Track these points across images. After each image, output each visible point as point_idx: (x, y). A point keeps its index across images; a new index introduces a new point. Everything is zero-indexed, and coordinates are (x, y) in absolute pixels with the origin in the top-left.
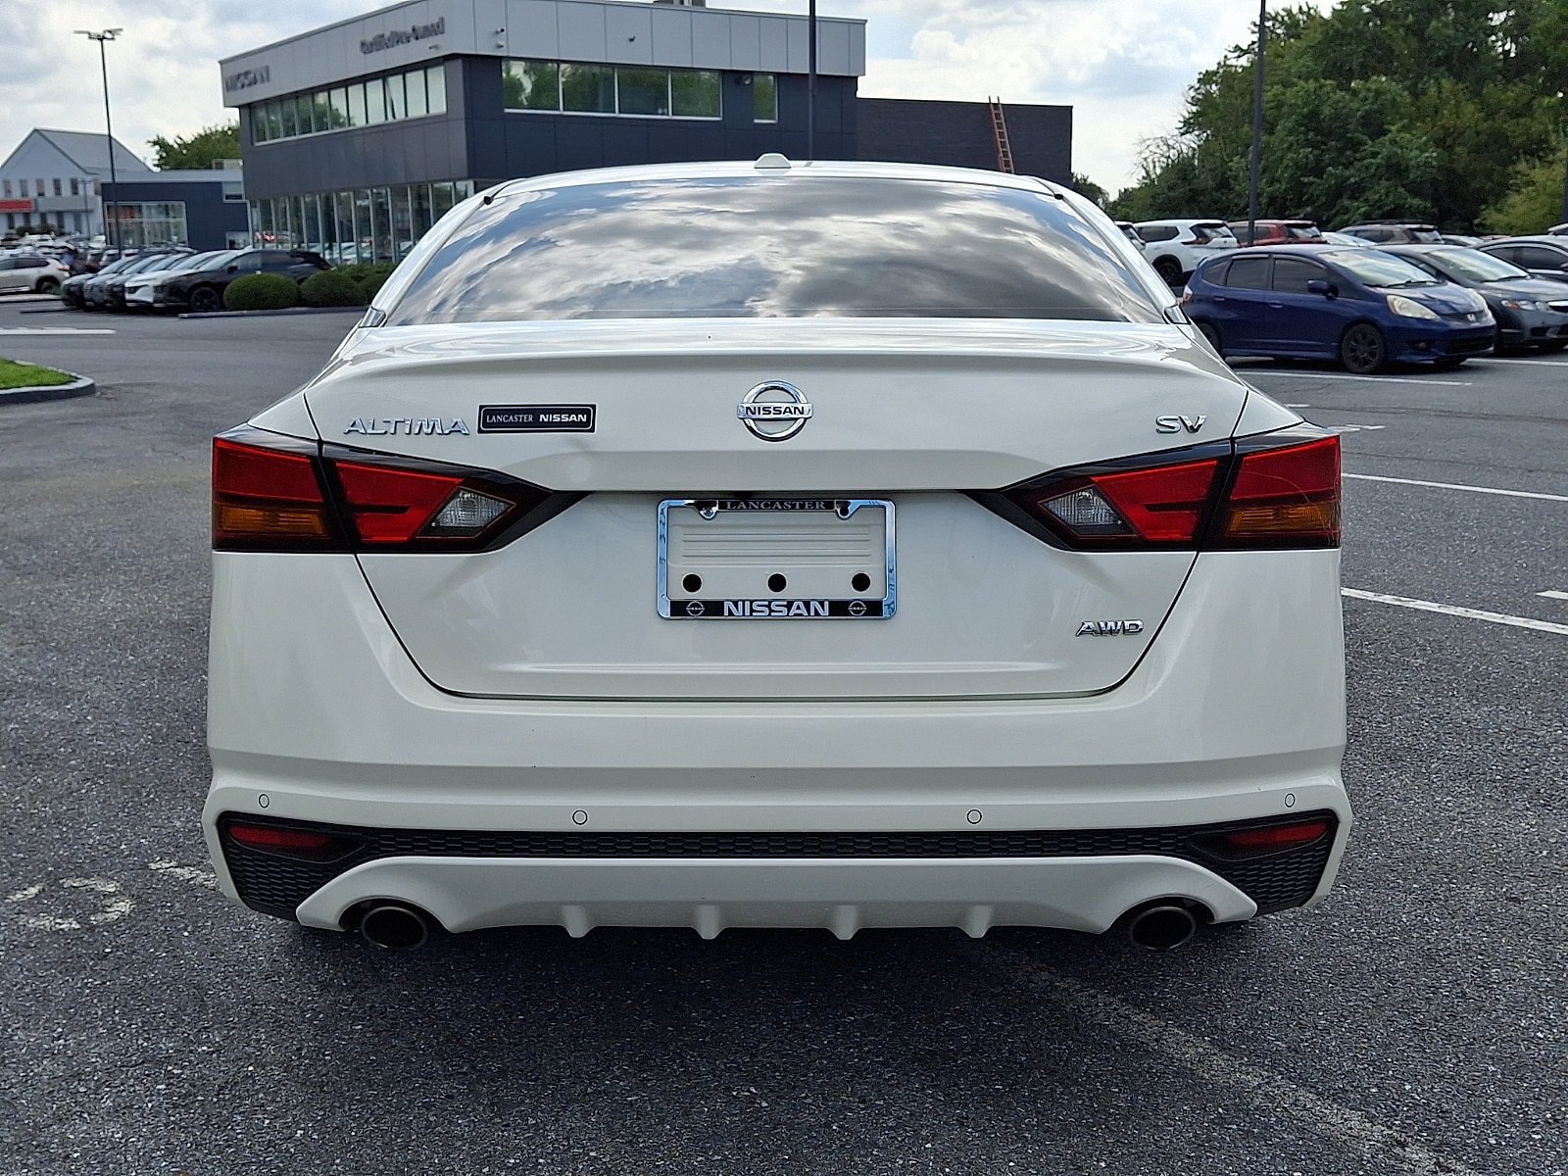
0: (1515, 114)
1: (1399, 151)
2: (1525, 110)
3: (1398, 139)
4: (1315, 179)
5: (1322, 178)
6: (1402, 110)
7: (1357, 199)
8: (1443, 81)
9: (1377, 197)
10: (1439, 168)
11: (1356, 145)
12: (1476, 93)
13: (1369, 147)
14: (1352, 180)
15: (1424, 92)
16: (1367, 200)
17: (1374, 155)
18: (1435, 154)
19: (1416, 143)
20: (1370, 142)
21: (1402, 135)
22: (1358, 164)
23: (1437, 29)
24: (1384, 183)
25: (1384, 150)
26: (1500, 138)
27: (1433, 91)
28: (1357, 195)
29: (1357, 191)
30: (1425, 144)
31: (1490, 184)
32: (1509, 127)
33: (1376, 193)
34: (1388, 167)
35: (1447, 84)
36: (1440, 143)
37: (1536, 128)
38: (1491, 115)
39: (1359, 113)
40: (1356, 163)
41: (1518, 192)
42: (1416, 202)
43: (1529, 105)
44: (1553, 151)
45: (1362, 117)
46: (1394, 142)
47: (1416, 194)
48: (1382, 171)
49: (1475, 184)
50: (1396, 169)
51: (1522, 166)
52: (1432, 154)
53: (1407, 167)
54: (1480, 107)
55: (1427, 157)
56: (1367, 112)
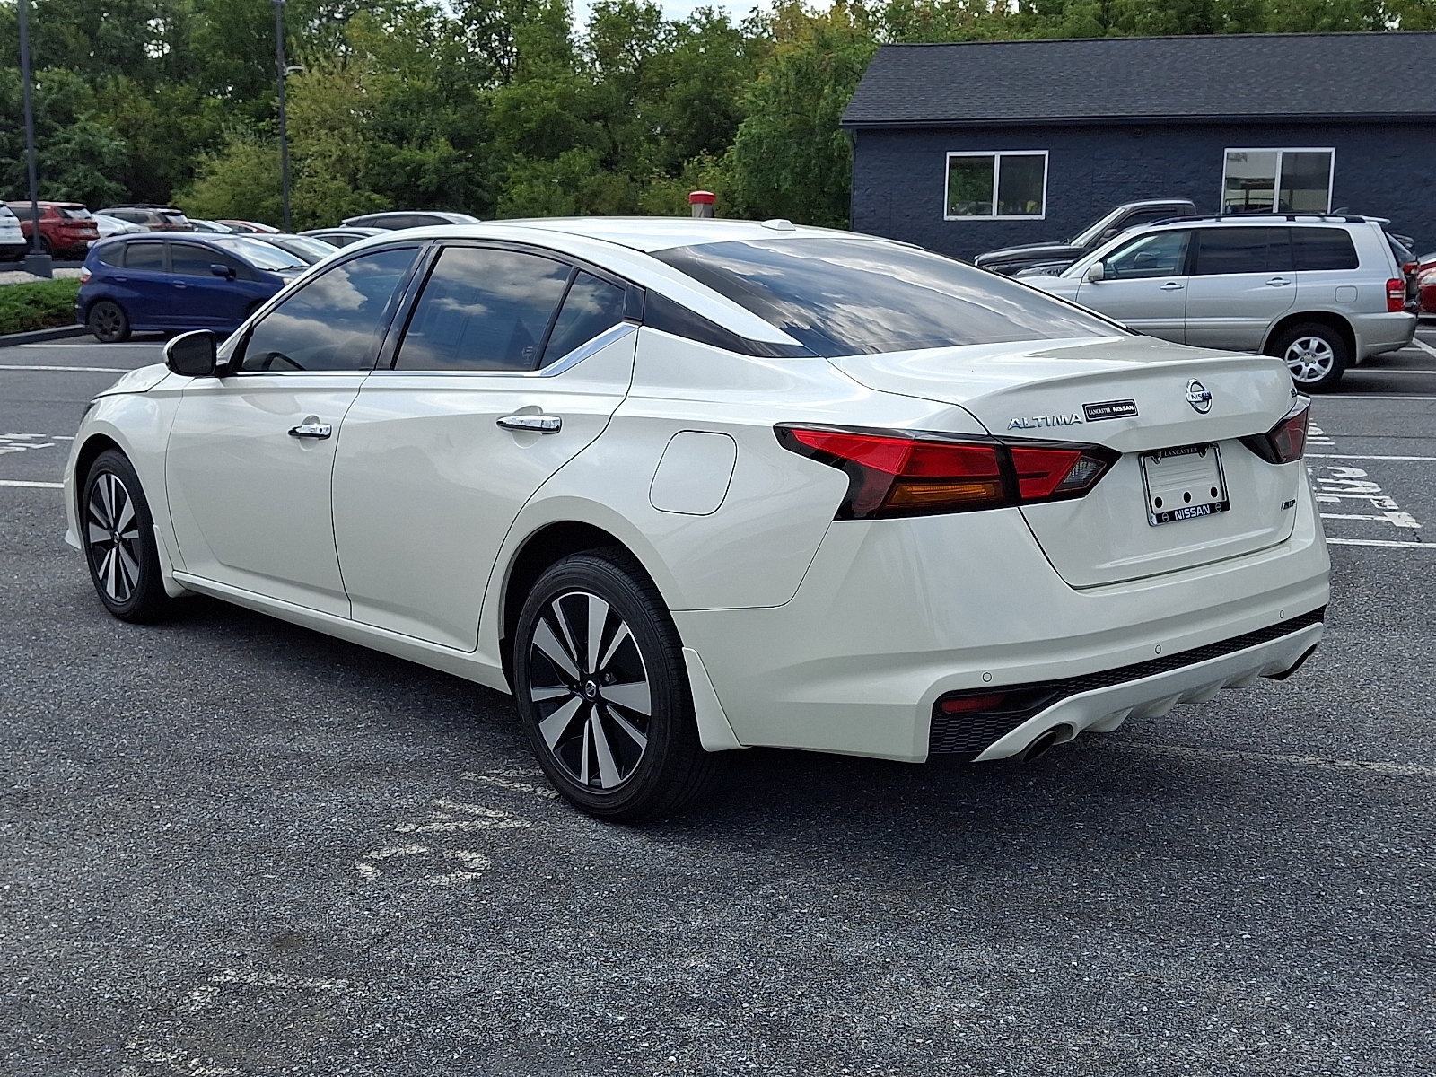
0: (185, 111)
1: (91, 139)
2: (195, 107)
3: (88, 127)
4: (12, 161)
5: (18, 159)
6: (86, 101)
7: (56, 181)
8: (119, 77)
9: (75, 179)
10: (130, 157)
11: (48, 132)
12: (149, 92)
13: (61, 133)
14: (49, 162)
15: (103, 86)
16: (65, 182)
17: (67, 141)
18: (123, 143)
19: (104, 132)
20: (61, 129)
21: (91, 123)
22: (53, 149)
23: (108, 30)
24: (81, 167)
25: (76, 137)
26: (175, 132)
27: (111, 84)
28: (55, 177)
29: (55, 173)
30: (112, 133)
31: (173, 171)
32: (183, 121)
33: (74, 175)
34: (83, 152)
35: (122, 79)
36: (124, 132)
37: (206, 125)
38: (165, 110)
39: (47, 101)
40: (51, 148)
41: (204, 179)
42: (113, 185)
43: (197, 103)
44: (228, 145)
45: (49, 105)
46: (84, 130)
47: (110, 179)
48: (77, 155)
49: (160, 172)
50: (90, 155)
51: (203, 157)
52: (120, 143)
53: (100, 152)
54: (154, 102)
55: (116, 145)
56: (54, 101)
